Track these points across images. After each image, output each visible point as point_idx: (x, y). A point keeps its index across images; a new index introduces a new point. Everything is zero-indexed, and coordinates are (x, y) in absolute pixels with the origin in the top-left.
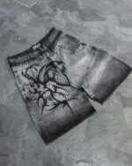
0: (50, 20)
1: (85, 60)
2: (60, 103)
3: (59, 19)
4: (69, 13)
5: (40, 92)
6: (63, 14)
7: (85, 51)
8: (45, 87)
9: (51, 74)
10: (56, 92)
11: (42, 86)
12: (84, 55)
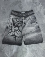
0: (35, 6)
1: (33, 28)
2: (15, 35)
3: (38, 8)
4: (43, 8)
5: (12, 28)
6: (41, 7)
7: (35, 25)
8: (15, 28)
9: (19, 25)
10: (16, 31)
11: (14, 27)
12: (34, 27)
